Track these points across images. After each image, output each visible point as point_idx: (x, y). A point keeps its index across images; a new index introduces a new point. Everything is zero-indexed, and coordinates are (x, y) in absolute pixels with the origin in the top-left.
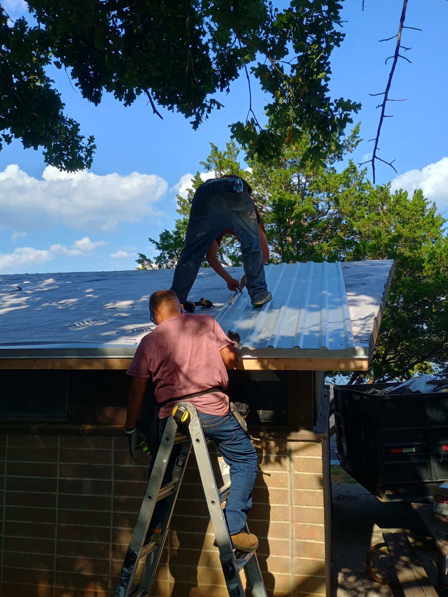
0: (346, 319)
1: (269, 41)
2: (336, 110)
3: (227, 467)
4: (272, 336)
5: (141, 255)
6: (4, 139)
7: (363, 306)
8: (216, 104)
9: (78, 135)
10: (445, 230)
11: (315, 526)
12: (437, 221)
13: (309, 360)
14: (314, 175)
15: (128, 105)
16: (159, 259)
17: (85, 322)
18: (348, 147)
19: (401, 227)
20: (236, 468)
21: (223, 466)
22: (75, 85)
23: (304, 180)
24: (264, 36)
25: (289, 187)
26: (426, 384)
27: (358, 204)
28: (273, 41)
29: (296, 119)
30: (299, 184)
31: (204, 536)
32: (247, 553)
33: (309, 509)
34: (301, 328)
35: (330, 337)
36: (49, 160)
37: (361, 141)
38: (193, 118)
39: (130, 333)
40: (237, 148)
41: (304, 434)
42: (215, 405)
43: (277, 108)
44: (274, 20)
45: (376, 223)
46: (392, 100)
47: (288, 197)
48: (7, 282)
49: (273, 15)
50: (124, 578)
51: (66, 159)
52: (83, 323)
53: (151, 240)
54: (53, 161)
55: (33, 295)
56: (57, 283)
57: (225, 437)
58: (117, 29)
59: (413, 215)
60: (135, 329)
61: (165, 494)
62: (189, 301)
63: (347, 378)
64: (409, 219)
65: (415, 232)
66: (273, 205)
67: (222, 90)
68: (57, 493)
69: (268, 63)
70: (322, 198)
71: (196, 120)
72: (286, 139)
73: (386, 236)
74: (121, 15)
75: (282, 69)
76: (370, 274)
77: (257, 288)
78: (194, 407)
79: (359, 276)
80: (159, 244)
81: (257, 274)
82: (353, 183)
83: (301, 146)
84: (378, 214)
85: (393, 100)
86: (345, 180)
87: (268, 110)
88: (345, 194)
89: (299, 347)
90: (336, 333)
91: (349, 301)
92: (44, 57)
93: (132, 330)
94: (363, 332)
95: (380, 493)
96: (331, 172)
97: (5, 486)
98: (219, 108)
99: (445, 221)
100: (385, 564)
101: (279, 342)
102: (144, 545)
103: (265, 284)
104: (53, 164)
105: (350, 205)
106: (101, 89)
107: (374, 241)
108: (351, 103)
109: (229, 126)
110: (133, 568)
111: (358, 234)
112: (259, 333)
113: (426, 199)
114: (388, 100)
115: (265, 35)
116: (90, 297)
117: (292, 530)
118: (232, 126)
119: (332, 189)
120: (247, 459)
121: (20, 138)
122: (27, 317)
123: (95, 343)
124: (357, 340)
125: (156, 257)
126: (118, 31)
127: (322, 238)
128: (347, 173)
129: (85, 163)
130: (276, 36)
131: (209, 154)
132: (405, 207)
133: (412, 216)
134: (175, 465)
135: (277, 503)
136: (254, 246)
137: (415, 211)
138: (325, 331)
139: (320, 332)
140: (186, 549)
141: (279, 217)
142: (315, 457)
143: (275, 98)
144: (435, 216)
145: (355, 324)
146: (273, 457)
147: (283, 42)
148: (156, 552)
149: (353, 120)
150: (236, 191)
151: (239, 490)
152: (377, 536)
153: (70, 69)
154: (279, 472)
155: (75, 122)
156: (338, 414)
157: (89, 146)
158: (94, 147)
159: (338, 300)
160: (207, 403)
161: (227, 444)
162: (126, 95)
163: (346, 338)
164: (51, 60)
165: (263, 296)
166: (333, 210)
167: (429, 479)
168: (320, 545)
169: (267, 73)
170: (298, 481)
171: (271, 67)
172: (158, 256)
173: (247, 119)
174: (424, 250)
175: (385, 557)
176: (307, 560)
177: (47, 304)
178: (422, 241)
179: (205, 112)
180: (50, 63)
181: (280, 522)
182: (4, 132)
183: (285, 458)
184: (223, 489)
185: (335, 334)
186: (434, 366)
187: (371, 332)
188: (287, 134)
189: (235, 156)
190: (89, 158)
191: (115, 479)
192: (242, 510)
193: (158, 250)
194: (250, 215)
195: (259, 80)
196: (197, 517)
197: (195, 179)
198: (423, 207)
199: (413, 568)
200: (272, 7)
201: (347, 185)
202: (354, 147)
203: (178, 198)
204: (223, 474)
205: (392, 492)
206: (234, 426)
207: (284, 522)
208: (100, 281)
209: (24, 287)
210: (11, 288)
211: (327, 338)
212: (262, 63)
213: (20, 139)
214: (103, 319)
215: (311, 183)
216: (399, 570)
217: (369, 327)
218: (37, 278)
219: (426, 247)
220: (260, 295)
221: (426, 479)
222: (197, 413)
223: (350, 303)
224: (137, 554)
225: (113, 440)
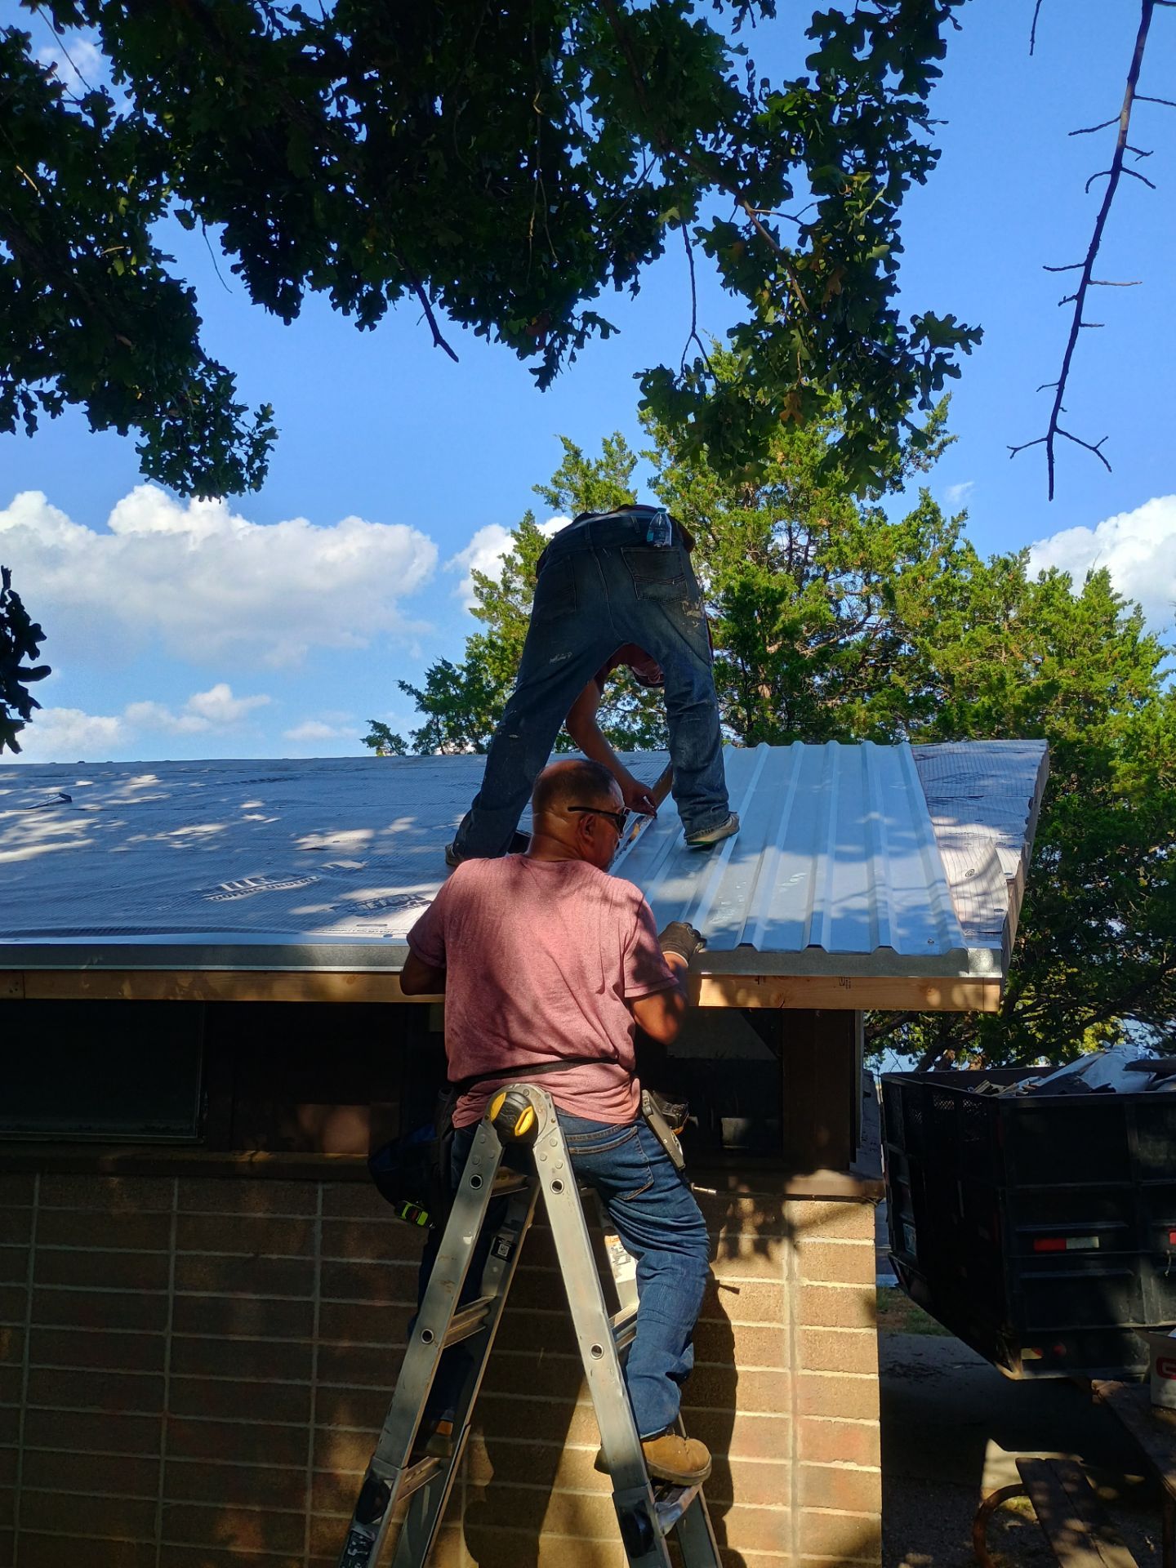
0: (937, 881)
1: (742, 163)
2: (915, 342)
3: (628, 1261)
4: (748, 918)
5: (378, 726)
6: (40, 404)
7: (977, 850)
8: (597, 326)
9: (231, 402)
10: (1166, 674)
11: (856, 1425)
12: (1145, 652)
13: (845, 982)
14: (831, 526)
15: (367, 327)
16: (423, 735)
17: (248, 882)
18: (918, 457)
19: (1056, 665)
20: (655, 1266)
21: (617, 1258)
22: (232, 271)
23: (802, 540)
24: (729, 149)
25: (763, 558)
26: (1126, 1069)
27: (942, 603)
28: (752, 162)
29: (807, 363)
30: (790, 550)
31: (559, 1451)
32: (682, 1488)
33: (838, 1380)
34: (822, 901)
35: (899, 925)
36: (151, 466)
37: (951, 441)
38: (538, 359)
39: (370, 909)
40: (631, 453)
41: (828, 1180)
42: (602, 1094)
43: (761, 335)
44: (757, 109)
45: (989, 654)
46: (1102, 284)
47: (762, 580)
48: (31, 783)
49: (757, 97)
50: (355, 1551)
51: (197, 464)
52: (241, 883)
53: (402, 686)
54: (164, 469)
55: (103, 814)
56: (165, 786)
57: (626, 1182)
58: (347, 124)
59: (1087, 634)
60: (382, 899)
61: (464, 1331)
62: (521, 831)
63: (910, 1060)
64: (1075, 645)
65: (1092, 679)
66: (725, 600)
67: (619, 288)
68: (168, 1333)
69: (741, 219)
70: (850, 587)
71: (544, 364)
72: (785, 414)
73: (1018, 686)
74: (357, 89)
75: (775, 234)
76: (989, 773)
77: (702, 799)
78: (547, 1097)
79: (960, 778)
80: (424, 696)
81: (704, 762)
82: (931, 548)
83: (798, 451)
84: (997, 630)
85: (1105, 283)
86: (909, 541)
87: (736, 339)
88: (909, 575)
89: (819, 946)
90: (912, 914)
91: (940, 838)
92: (148, 198)
93: (375, 902)
94: (984, 912)
95: (1008, 1355)
96: (875, 519)
97: (29, 1314)
98: (605, 335)
99: (1166, 654)
100: (1022, 1543)
101: (767, 935)
102: (410, 1465)
103: (722, 788)
104: (161, 476)
105: (924, 605)
106: (298, 280)
107: (985, 699)
108: (956, 325)
109: (637, 376)
110: (378, 1526)
111: (942, 683)
112: (712, 912)
113: (1118, 596)
114: (1091, 283)
115: (734, 148)
116: (254, 820)
117: (795, 1437)
118: (643, 375)
119: (879, 564)
120: (682, 1241)
121: (82, 403)
122: (92, 868)
123: (278, 932)
124: (970, 932)
125: (417, 731)
126: (351, 129)
127: (849, 692)
128: (914, 524)
129: (247, 477)
130: (760, 150)
131: (559, 465)
132: (1066, 612)
133: (1083, 637)
134: (490, 1255)
135: (755, 1364)
136: (696, 690)
137: (1092, 624)
138: (884, 910)
139: (871, 911)
140: (510, 1484)
141: (742, 631)
142: (857, 1242)
143: (756, 309)
144: (1140, 640)
145: (960, 893)
146: (746, 1240)
147: (778, 167)
148: (436, 1486)
149: (960, 368)
150: (653, 543)
151: (663, 1323)
152: (996, 1472)
153: (218, 229)
154: (761, 1280)
155: (223, 369)
156: (895, 1149)
157: (257, 431)
158: (271, 433)
159: (912, 835)
160: (582, 1088)
161: (631, 1201)
162: (363, 301)
163: (942, 929)
164: (166, 206)
165: (715, 820)
166: (878, 617)
167: (1136, 1320)
168: (868, 1476)
169: (737, 246)
170: (812, 1306)
171: (747, 229)
172: (421, 728)
173: (683, 359)
174: (1112, 725)
175: (1020, 1524)
176: (833, 1516)
177: (142, 837)
178: (1108, 702)
179: (569, 346)
180: (165, 215)
181: (763, 1415)
182: (41, 385)
183: (779, 1241)
184: (620, 1317)
185: (912, 918)
186: (1137, 1030)
187: (1004, 914)
188: (786, 400)
189: (625, 475)
190: (257, 464)
191: (323, 1295)
192: (668, 1374)
193: (422, 713)
194: (689, 608)
195: (714, 262)
196: (543, 1399)
197: (522, 529)
198: (1111, 616)
199: (1101, 1549)
200: (753, 75)
201: (914, 553)
202: (933, 458)
203: (475, 578)
204: (617, 1281)
205: (1039, 1354)
206: (649, 1153)
207: (773, 1415)
208: (277, 783)
209: (77, 794)
210: (43, 796)
211: (893, 927)
212: (725, 219)
213: (82, 406)
214: (294, 875)
215: (823, 546)
216: (1064, 1555)
217: (999, 901)
218: (108, 774)
219: (1119, 720)
220: (709, 818)
221: (1128, 1321)
222: (557, 1115)
223: (942, 843)
224: (390, 1487)
225: (320, 1193)
